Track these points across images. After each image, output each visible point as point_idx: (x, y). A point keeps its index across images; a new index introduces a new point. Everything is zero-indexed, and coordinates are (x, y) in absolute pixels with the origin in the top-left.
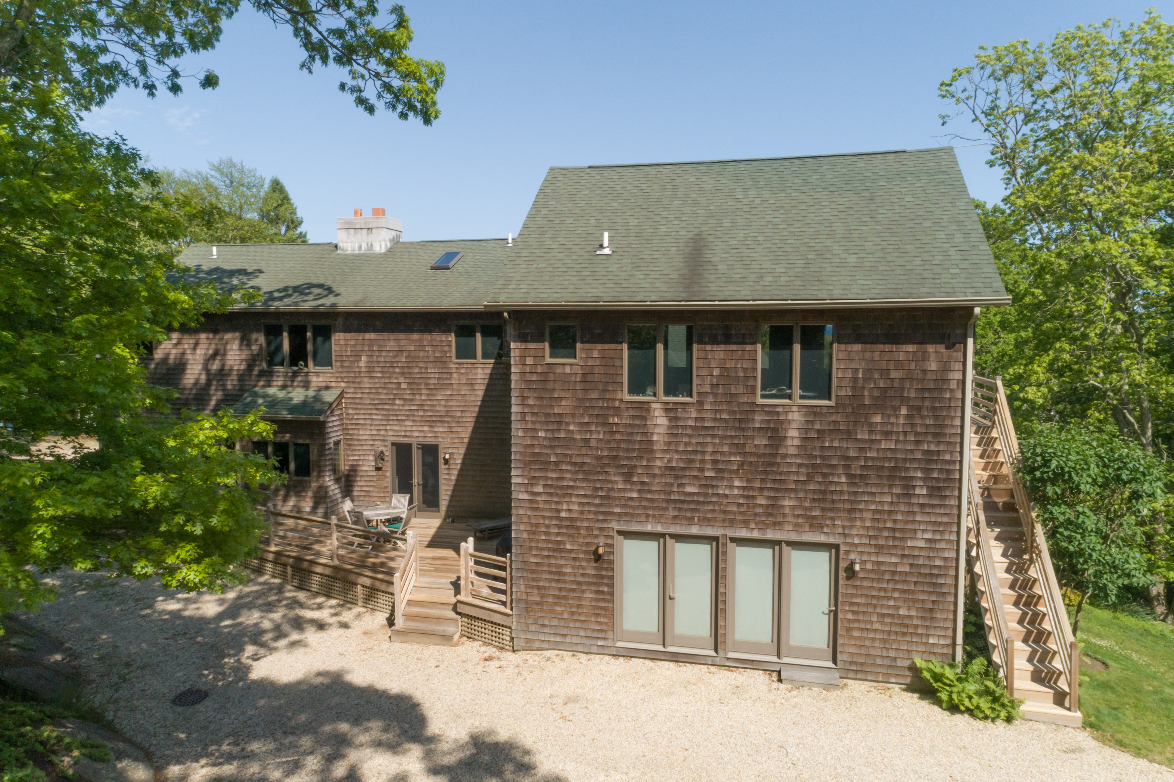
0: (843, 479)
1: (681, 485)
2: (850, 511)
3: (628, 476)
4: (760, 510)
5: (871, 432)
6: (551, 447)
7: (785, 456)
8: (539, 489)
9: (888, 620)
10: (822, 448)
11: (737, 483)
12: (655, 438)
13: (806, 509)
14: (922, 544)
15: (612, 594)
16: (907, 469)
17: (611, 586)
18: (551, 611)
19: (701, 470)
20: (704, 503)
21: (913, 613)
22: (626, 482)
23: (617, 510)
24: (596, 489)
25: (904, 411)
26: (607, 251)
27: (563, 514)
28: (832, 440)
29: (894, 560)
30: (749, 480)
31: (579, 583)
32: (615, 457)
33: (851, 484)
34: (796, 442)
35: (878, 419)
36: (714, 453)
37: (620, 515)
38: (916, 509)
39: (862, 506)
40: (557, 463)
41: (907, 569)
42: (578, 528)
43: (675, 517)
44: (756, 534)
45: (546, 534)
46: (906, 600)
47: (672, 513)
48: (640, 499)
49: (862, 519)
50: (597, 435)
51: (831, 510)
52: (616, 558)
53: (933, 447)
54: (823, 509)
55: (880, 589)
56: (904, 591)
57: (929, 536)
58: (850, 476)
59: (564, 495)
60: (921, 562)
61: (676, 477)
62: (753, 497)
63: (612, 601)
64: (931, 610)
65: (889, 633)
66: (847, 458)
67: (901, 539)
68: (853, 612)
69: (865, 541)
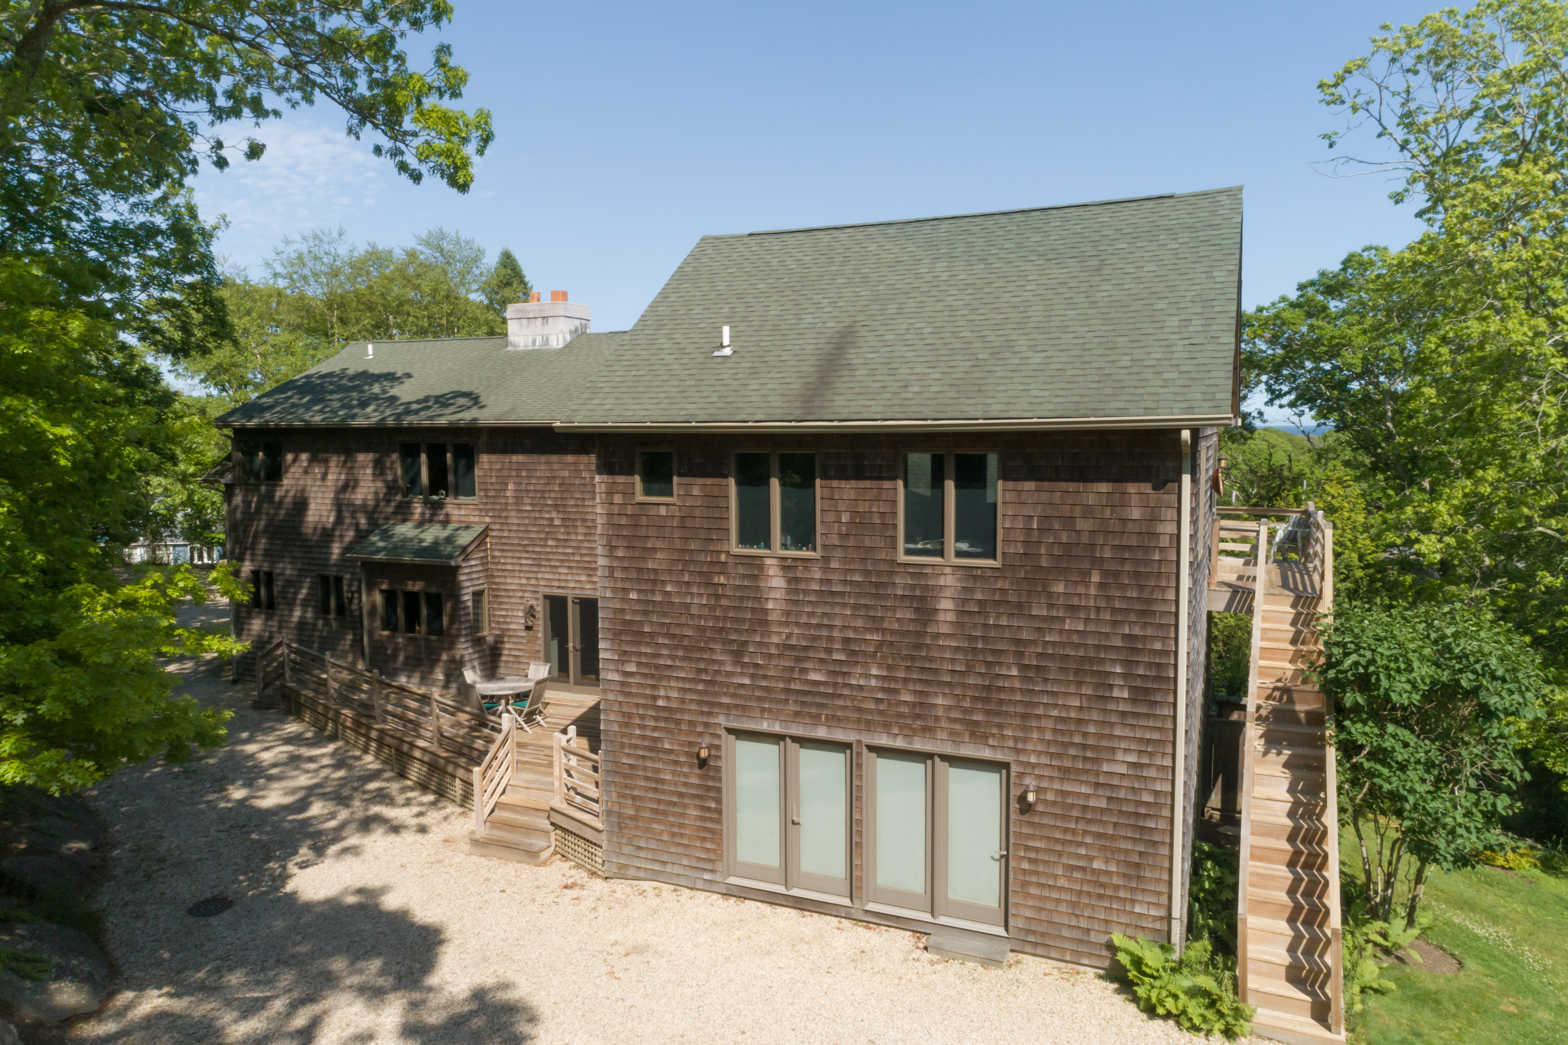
0: (1014, 672)
1: (804, 670)
2: (1025, 716)
3: (737, 655)
4: (905, 709)
5: (1050, 606)
6: (645, 613)
7: (937, 636)
8: (631, 668)
9: (1077, 875)
10: (985, 626)
11: (874, 671)
12: (770, 605)
13: (966, 711)
14: (1123, 769)
15: (719, 812)
16: (1102, 661)
17: (719, 801)
18: (648, 830)
19: (829, 651)
20: (833, 696)
21: (1113, 868)
22: (737, 662)
23: (725, 700)
24: (699, 671)
25: (1095, 578)
26: (727, 351)
27: (660, 703)
28: (998, 616)
29: (1084, 789)
30: (889, 667)
31: (681, 795)
32: (722, 629)
33: (1025, 679)
34: (950, 617)
35: (1059, 588)
36: (844, 628)
37: (728, 706)
38: (1114, 719)
39: (1040, 711)
40: (652, 635)
41: (1103, 804)
42: (678, 722)
43: (797, 714)
44: (899, 743)
45: (642, 727)
46: (1102, 848)
47: (792, 707)
48: (753, 687)
49: (1041, 729)
50: (699, 600)
51: (998, 714)
52: (722, 763)
53: (1137, 631)
54: (987, 712)
55: (1066, 830)
56: (1100, 836)
57: (1132, 758)
58: (1023, 667)
59: (662, 678)
60: (1122, 795)
61: (798, 659)
62: (896, 691)
63: (719, 821)
64: (1138, 866)
65: (1080, 893)
66: (1018, 642)
67: (1096, 760)
68: (1031, 861)
69: (1044, 760)
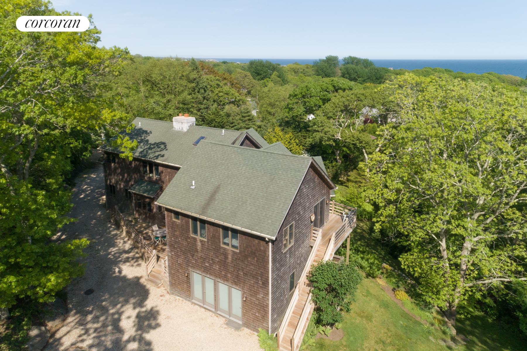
0: (242, 274)
1: (204, 263)
2: (244, 283)
3: (193, 256)
4: (223, 276)
5: (248, 262)
6: (175, 243)
7: (228, 263)
8: (173, 253)
9: (253, 315)
10: (237, 263)
11: (217, 267)
12: (198, 248)
13: (234, 279)
14: (261, 297)
15: (190, 287)
16: (257, 276)
17: (190, 285)
18: (177, 287)
19: (209, 260)
20: (210, 269)
21: (260, 316)
22: (192, 258)
23: (190, 265)
24: (186, 258)
25: (256, 259)
26: (193, 187)
27: (179, 262)
28: (239, 262)
29: (254, 299)
30: (220, 267)
31: (183, 281)
32: (189, 250)
33: (244, 275)
34: (231, 260)
35: (249, 259)
36: (212, 256)
37: (191, 266)
38: (259, 287)
39: (247, 282)
40: (177, 248)
41: (258, 303)
42: (182, 267)
43: (204, 271)
44: (222, 282)
45: (176, 266)
46: (258, 312)
47: (203, 270)
48: (195, 264)
49: (247, 286)
50: (185, 243)
51: (239, 281)
52: (190, 277)
53: (263, 271)
54: (237, 280)
55: (251, 306)
56: (257, 309)
57: (262, 296)
58: (244, 273)
59: (179, 257)
60: (261, 302)
61: (204, 260)
62: (221, 271)
63: (190, 288)
64: (264, 316)
65: (254, 319)
66: (242, 268)
67: (256, 294)
68: (246, 311)
69: (248, 292)
